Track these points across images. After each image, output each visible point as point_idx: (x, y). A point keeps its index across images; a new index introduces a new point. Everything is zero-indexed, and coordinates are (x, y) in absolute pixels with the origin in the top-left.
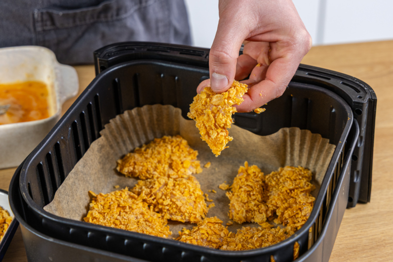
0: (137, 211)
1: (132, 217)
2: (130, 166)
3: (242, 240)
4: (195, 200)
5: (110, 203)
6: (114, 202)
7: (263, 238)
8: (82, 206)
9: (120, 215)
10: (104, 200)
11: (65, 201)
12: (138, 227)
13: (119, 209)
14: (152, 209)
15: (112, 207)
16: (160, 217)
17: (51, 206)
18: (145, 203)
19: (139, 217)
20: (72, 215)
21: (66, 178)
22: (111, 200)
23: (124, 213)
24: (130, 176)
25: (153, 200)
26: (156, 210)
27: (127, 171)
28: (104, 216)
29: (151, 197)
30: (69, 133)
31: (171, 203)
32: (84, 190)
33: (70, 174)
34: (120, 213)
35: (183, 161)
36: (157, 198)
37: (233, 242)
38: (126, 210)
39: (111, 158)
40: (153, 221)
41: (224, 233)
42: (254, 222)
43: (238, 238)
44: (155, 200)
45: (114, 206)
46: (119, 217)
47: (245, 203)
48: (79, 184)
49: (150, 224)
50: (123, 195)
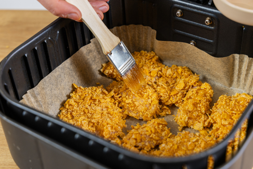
0: (104, 105)
1: (99, 109)
2: (111, 69)
3: (179, 142)
4: (151, 103)
5: (86, 95)
6: (89, 95)
7: (197, 143)
8: (64, 94)
9: (90, 106)
10: (82, 92)
11: (49, 88)
12: (102, 117)
13: (91, 101)
14: (117, 105)
15: (86, 99)
16: (121, 112)
17: (34, 91)
18: (113, 99)
19: (104, 109)
20: (54, 100)
21: (53, 71)
22: (87, 93)
23: (94, 105)
24: (110, 76)
25: (120, 97)
26: (120, 106)
27: (107, 72)
28: (78, 105)
29: (118, 95)
30: (57, 36)
31: (131, 102)
32: (69, 82)
33: (57, 68)
34: (91, 104)
35: (151, 71)
36: (122, 96)
37: (171, 142)
38: (95, 103)
39: (97, 61)
40: (114, 114)
41: (165, 133)
42: (193, 129)
43: (176, 140)
44: (121, 98)
45: (87, 98)
46: (89, 107)
47: (190, 112)
48: (65, 77)
49: (111, 116)
50: (98, 91)
